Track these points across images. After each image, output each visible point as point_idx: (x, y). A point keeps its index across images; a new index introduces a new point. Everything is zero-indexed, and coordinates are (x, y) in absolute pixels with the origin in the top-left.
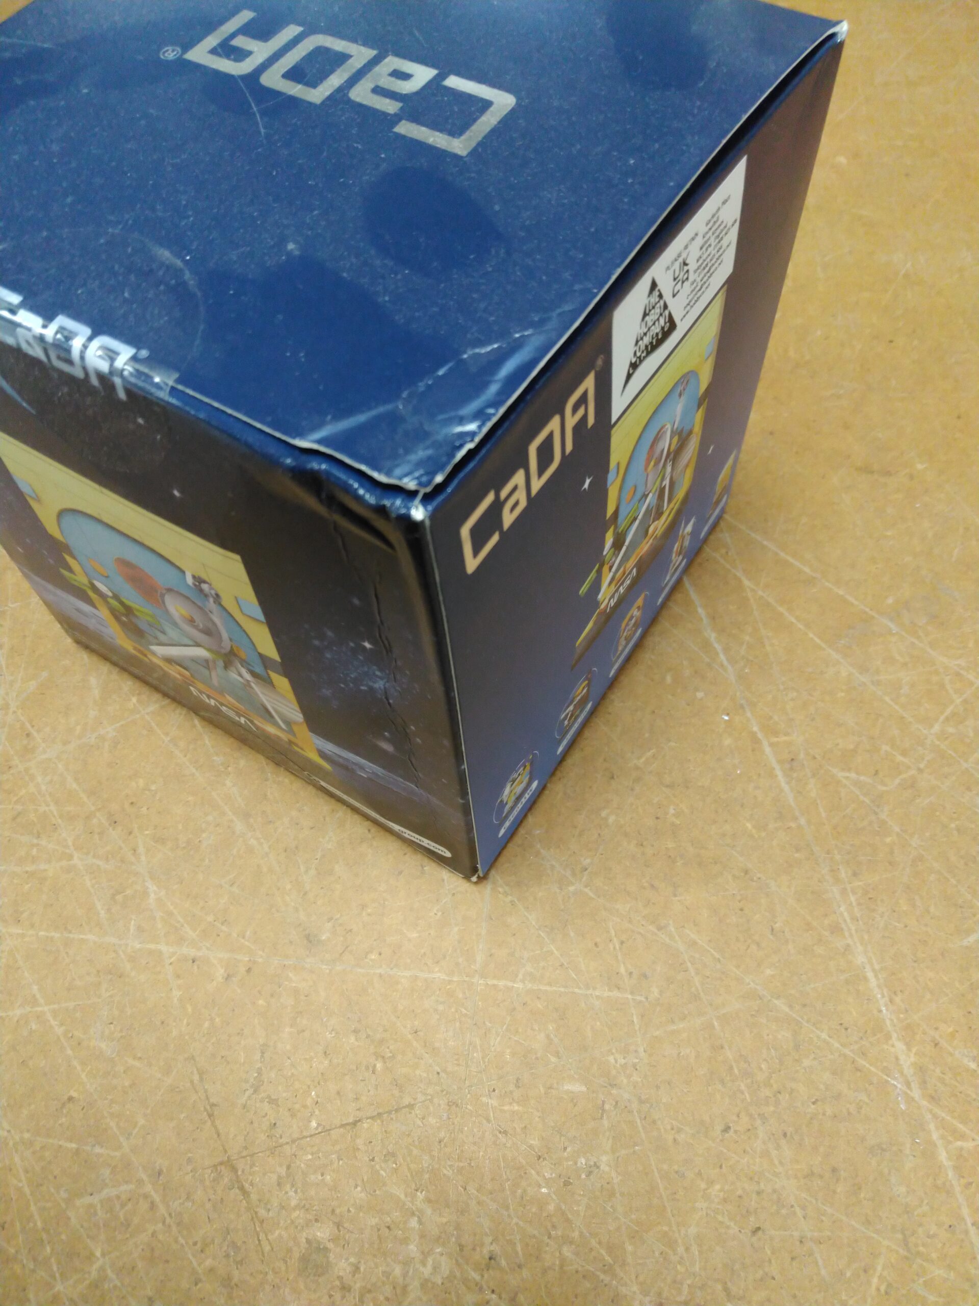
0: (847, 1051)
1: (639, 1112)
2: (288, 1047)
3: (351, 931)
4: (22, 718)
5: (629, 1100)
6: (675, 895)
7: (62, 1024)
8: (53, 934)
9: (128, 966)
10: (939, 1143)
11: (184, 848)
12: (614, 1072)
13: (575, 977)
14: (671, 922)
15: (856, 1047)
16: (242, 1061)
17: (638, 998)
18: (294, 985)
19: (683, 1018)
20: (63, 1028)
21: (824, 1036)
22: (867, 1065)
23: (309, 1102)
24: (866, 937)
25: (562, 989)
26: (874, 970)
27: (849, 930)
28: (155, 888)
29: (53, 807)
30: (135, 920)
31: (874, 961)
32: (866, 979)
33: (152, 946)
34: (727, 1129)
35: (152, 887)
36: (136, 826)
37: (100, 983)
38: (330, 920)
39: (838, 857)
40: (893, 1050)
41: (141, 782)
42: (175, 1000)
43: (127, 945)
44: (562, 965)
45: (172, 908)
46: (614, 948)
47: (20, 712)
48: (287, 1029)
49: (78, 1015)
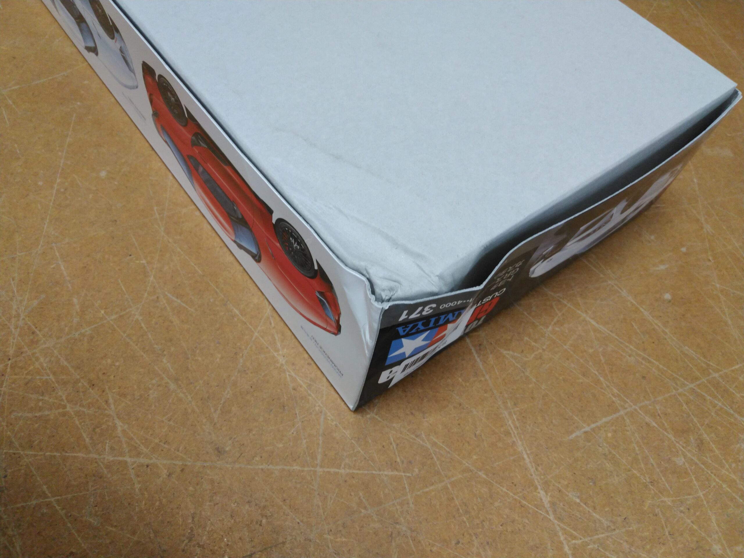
0: (516, 497)
1: (411, 536)
2: (209, 514)
3: (243, 444)
4: (29, 323)
5: (405, 531)
6: (424, 418)
7: (63, 509)
8: (55, 454)
9: (105, 471)
10: (564, 542)
11: (138, 399)
12: (396, 516)
13: (373, 465)
14: (422, 432)
15: (521, 494)
16: (181, 523)
17: (408, 475)
18: (210, 477)
19: (433, 484)
20: (64, 511)
21: (504, 490)
22: (527, 504)
23: (223, 545)
24: (522, 437)
25: (366, 472)
26: (527, 454)
27: (514, 433)
28: (121, 424)
29: (51, 377)
30: (108, 443)
31: (527, 449)
32: (524, 459)
33: (121, 459)
34: (458, 543)
35: (119, 423)
36: (107, 387)
37: (87, 482)
38: (231, 438)
39: (506, 395)
40: (539, 495)
41: (109, 361)
42: (137, 490)
43: (104, 458)
44: (365, 459)
45: (132, 435)
46: (393, 448)
47: (27, 319)
48: (208, 503)
49: (74, 502)
